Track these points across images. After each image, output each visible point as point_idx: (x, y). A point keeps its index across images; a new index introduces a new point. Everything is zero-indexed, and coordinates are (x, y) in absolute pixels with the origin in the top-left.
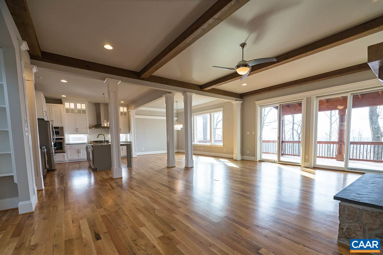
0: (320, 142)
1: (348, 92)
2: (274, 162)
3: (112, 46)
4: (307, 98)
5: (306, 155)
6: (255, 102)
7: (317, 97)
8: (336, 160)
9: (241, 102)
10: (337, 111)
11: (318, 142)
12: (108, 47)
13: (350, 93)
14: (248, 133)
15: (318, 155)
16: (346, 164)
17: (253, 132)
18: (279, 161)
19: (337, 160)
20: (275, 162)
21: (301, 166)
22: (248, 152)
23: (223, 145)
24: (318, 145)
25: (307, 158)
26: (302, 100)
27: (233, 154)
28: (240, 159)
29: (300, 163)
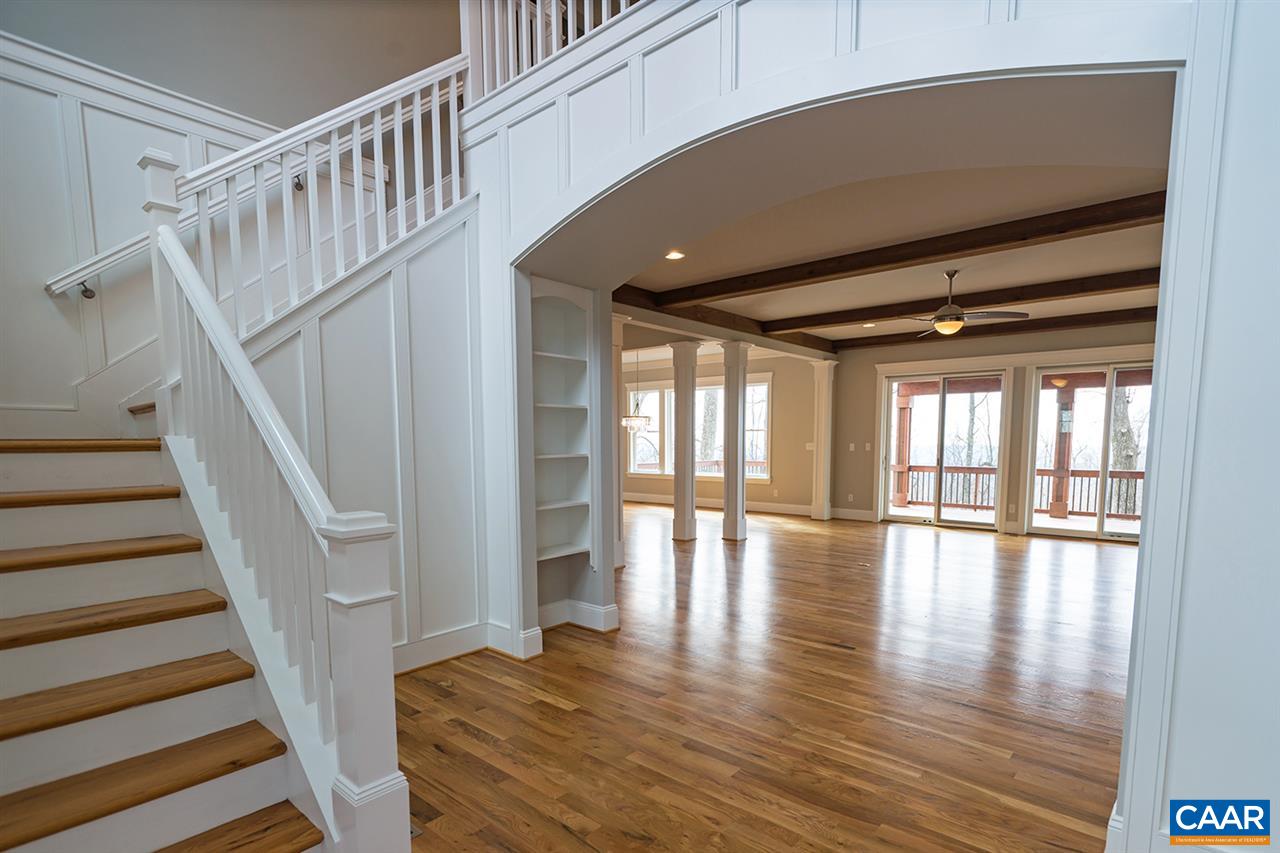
1: (1109, 364)
2: (925, 523)
3: (680, 252)
4: (1015, 369)
5: (1010, 506)
6: (877, 366)
7: (1038, 368)
8: (1048, 515)
9: (835, 363)
10: (1054, 392)
12: (675, 255)
13: (1112, 366)
14: (852, 447)
16: (1101, 524)
17: (868, 446)
18: (939, 520)
19: (1051, 516)
20: (928, 522)
21: (996, 531)
22: (851, 498)
23: (771, 477)
25: (1012, 510)
26: (1003, 373)
27: (809, 503)
28: (826, 516)
29: (993, 525)
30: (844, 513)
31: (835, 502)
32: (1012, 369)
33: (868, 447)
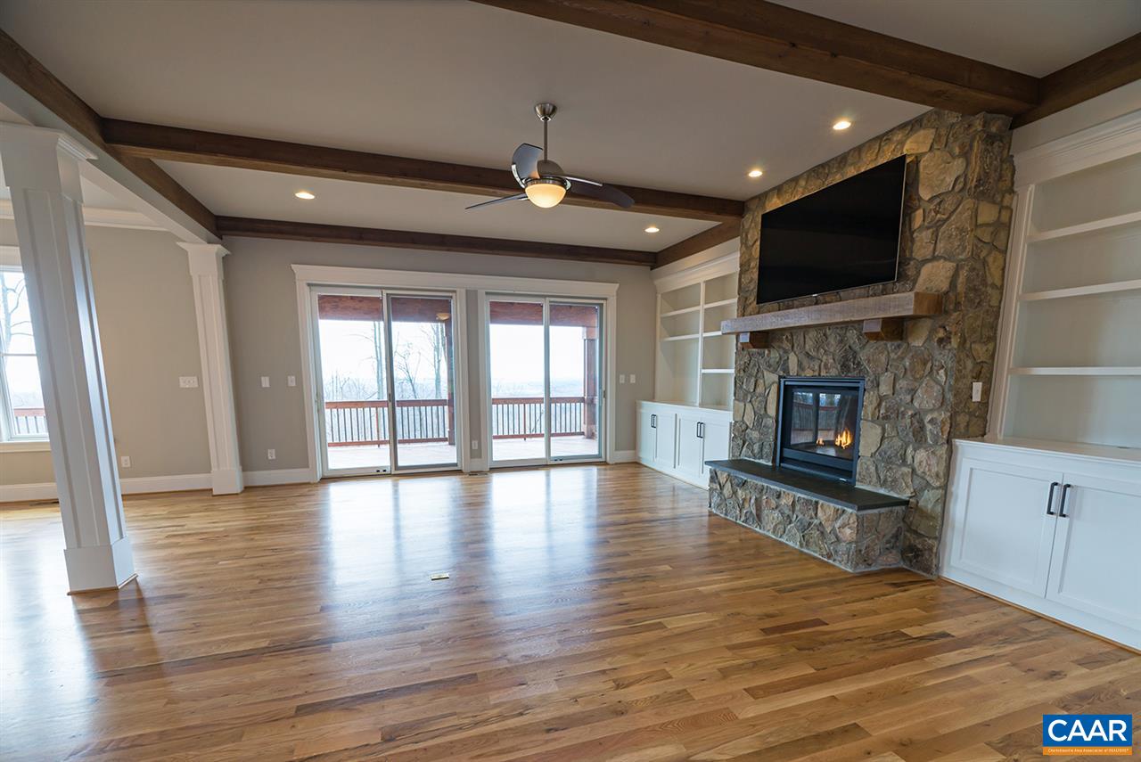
0: (497, 401)
2: (378, 474)
5: (473, 442)
6: (292, 266)
7: (487, 293)
9: (226, 252)
11: (493, 399)
13: (546, 299)
14: (265, 382)
15: (495, 434)
18: (397, 467)
20: (381, 472)
21: (460, 471)
22: (272, 454)
24: (494, 406)
25: (475, 446)
26: (454, 295)
27: (207, 469)
28: (238, 488)
29: (456, 465)
30: (262, 477)
31: (246, 464)
32: (464, 291)
33: (292, 381)
